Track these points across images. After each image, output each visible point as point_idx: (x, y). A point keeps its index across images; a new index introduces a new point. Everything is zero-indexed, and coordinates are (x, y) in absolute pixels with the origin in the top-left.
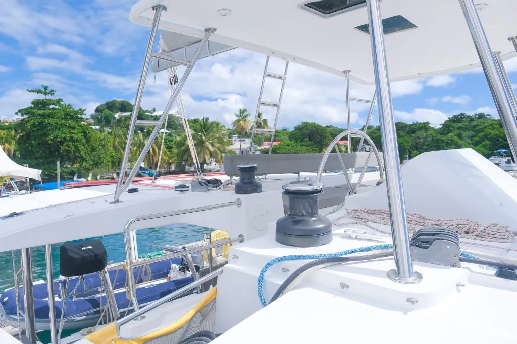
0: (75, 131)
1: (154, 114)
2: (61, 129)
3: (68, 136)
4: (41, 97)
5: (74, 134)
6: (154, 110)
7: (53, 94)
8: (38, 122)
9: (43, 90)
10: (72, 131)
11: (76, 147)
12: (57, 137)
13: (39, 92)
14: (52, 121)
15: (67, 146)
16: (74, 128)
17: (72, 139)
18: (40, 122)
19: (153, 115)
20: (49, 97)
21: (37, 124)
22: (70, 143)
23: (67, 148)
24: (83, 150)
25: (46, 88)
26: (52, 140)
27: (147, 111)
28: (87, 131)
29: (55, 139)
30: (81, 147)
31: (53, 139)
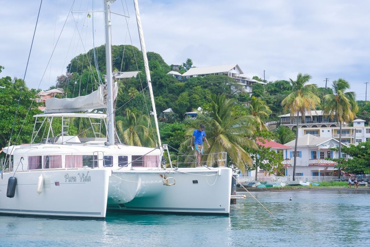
1: (187, 74)
6: (189, 64)
10: (21, 121)
19: (185, 74)
27: (172, 68)
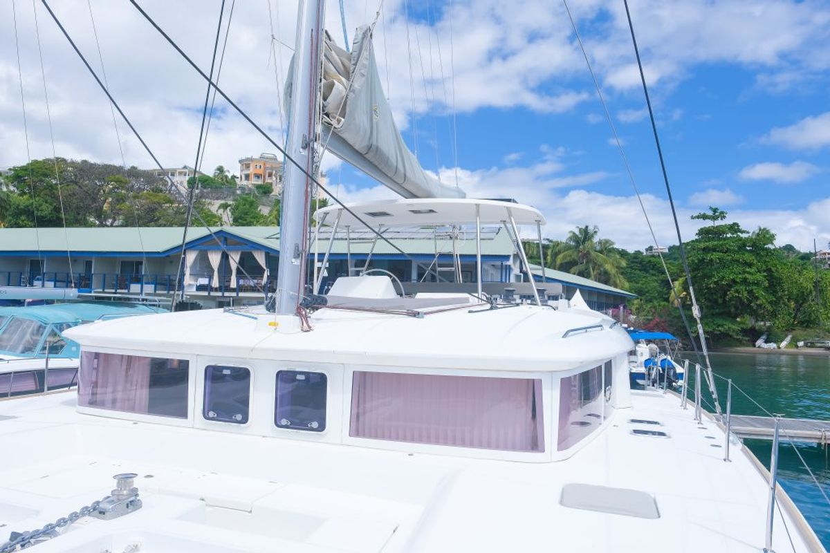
0: (753, 270)
2: (731, 268)
3: (740, 276)
4: (709, 224)
5: (749, 273)
7: (724, 217)
8: (698, 259)
9: (710, 213)
10: (747, 270)
11: (750, 292)
12: (723, 278)
13: (704, 217)
14: (715, 256)
15: (737, 291)
16: (750, 265)
17: (745, 281)
18: (701, 258)
20: (719, 223)
21: (696, 261)
22: (743, 287)
23: (737, 295)
24: (763, 297)
25: (715, 210)
26: (716, 283)
28: (773, 269)
29: (719, 282)
30: (760, 292)
31: (717, 281)
